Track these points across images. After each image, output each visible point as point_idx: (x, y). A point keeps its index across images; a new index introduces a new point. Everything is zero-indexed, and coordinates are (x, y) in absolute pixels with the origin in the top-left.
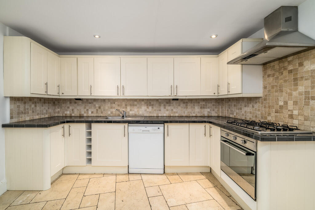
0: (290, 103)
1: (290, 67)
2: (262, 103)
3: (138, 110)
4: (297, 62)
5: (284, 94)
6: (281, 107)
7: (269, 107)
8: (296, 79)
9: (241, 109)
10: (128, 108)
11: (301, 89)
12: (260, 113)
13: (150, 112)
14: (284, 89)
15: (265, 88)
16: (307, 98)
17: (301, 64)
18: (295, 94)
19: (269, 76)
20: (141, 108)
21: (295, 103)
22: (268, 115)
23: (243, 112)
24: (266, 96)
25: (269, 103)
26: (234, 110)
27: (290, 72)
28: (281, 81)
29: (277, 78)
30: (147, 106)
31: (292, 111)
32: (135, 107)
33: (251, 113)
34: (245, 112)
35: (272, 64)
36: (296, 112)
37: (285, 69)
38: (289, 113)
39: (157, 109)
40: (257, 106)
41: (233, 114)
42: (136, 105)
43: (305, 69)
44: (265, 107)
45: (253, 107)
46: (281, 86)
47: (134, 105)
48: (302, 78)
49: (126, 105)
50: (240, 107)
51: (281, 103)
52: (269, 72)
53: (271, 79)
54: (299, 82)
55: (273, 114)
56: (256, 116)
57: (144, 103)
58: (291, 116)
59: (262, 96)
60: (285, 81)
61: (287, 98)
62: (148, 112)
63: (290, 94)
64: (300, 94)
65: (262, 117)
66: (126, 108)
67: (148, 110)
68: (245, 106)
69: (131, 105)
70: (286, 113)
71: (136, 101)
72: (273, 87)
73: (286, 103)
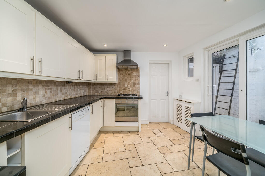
0: (129, 86)
1: (129, 73)
2: (118, 86)
3: (34, 96)
4: (131, 71)
5: (127, 82)
6: (126, 87)
7: (121, 87)
8: (131, 77)
9: (105, 89)
10: (17, 95)
11: (132, 81)
12: (116, 90)
13: (49, 98)
14: (127, 80)
15: (119, 79)
16: (134, 84)
17: (132, 73)
18: (131, 82)
19: (121, 74)
20: (39, 94)
21: (131, 86)
22: (120, 91)
23: (106, 91)
24: (120, 83)
25: (121, 86)
26: (98, 90)
27: (129, 74)
28: (126, 77)
29: (124, 76)
30: (45, 90)
31: (129, 88)
32: (30, 92)
33: (111, 91)
34: (108, 91)
35: (122, 70)
36: (131, 89)
37: (127, 73)
38: (129, 89)
39: (55, 93)
40: (115, 87)
41: (98, 92)
42: (31, 90)
43: (133, 75)
44: (119, 88)
45: (113, 88)
46: (126, 79)
47: (28, 90)
48: (133, 77)
49: (14, 90)
50: (104, 88)
51: (126, 86)
52: (121, 72)
53: (122, 76)
54: (132, 79)
55: (123, 90)
56: (114, 92)
57: (41, 87)
58: (129, 91)
59: (117, 83)
60: (127, 77)
61: (128, 84)
62: (46, 98)
63: (129, 83)
64: (132, 83)
65: (118, 92)
66: (15, 95)
67: (46, 96)
68: (107, 88)
69: (23, 90)
70: (128, 90)
71: (31, 84)
72: (122, 79)
73: (128, 86)
